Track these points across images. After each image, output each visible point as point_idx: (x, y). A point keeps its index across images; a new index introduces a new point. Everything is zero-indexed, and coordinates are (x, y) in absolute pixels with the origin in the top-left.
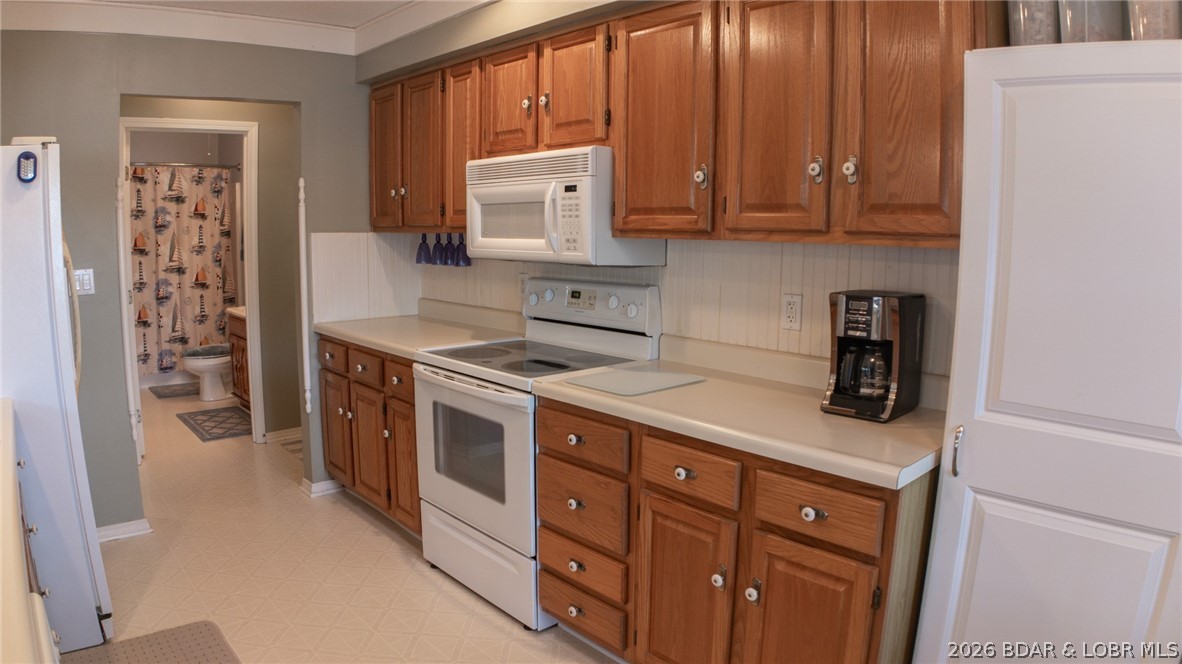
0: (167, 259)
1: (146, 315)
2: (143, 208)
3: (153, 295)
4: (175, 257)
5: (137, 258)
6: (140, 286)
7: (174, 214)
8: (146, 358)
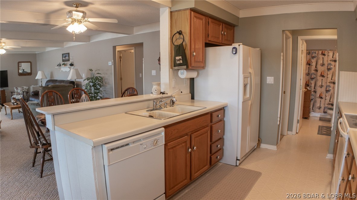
0: (330, 79)
1: (322, 95)
2: (324, 63)
3: (325, 89)
4: (333, 79)
5: (321, 78)
6: (321, 86)
7: (333, 65)
8: (320, 108)
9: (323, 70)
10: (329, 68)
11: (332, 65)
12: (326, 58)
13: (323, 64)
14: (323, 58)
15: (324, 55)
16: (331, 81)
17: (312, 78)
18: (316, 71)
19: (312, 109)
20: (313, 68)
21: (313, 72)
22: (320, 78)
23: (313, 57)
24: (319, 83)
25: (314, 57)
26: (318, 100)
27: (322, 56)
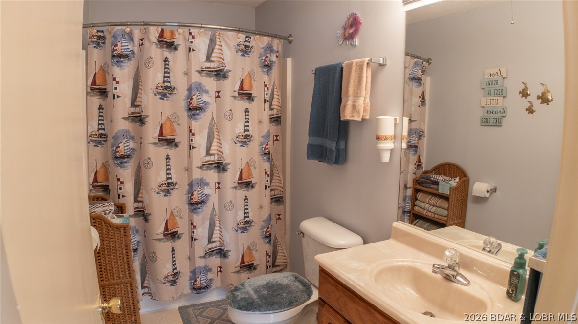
0: (204, 152)
1: (175, 225)
2: (172, 84)
3: (185, 198)
4: (214, 149)
5: (164, 151)
6: (168, 188)
7: (212, 93)
8: (174, 277)
9: (168, 113)
10: (195, 103)
11: (207, 92)
12: (178, 59)
13: (166, 88)
14: (166, 60)
15: (171, 46)
16: (208, 158)
17: (123, 157)
18: (139, 119)
20: (122, 107)
21: (122, 125)
22: (156, 154)
23: (120, 56)
24: (156, 176)
25: (126, 56)
26: (163, 248)
27: (159, 51)
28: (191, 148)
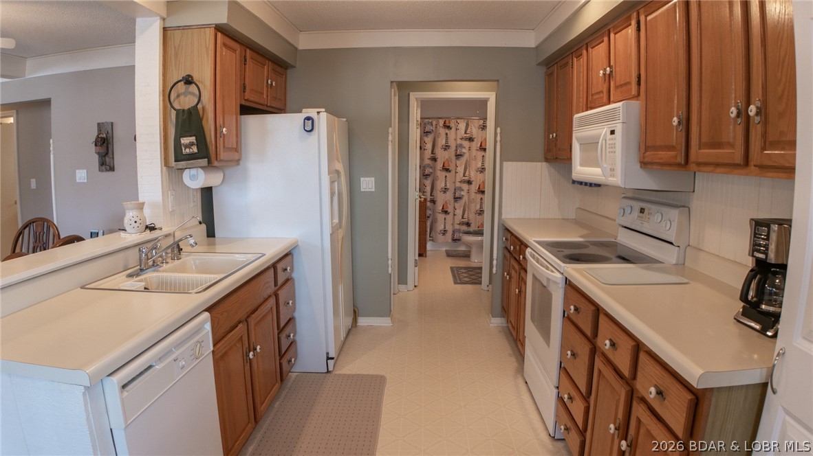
0: (462, 175)
1: (447, 208)
2: (449, 144)
3: (452, 195)
4: (467, 174)
5: (444, 173)
6: (445, 190)
7: (467, 148)
8: (445, 232)
9: (447, 157)
10: (458, 153)
11: (464, 148)
12: (452, 133)
13: (447, 146)
14: (447, 134)
15: (449, 128)
16: (464, 178)
17: (427, 175)
18: (434, 159)
19: (428, 235)
20: (428, 154)
21: (427, 162)
22: (441, 175)
23: (427, 132)
24: (440, 184)
25: (430, 132)
26: (441, 217)
27: (444, 130)
28: (456, 172)
